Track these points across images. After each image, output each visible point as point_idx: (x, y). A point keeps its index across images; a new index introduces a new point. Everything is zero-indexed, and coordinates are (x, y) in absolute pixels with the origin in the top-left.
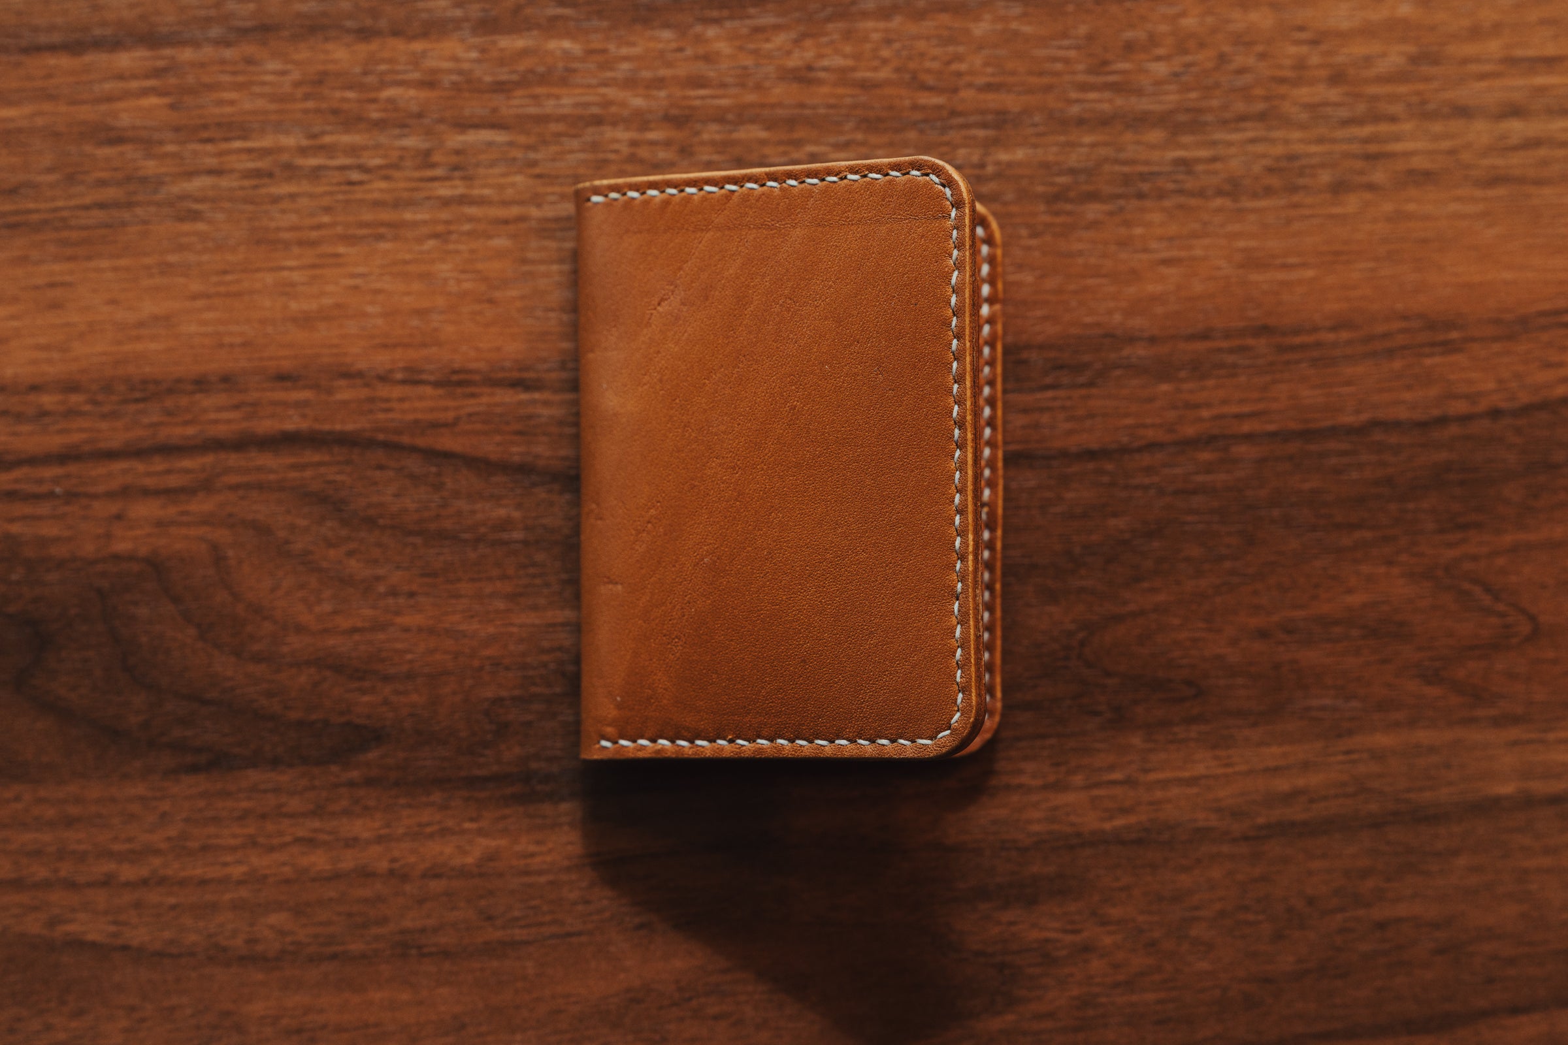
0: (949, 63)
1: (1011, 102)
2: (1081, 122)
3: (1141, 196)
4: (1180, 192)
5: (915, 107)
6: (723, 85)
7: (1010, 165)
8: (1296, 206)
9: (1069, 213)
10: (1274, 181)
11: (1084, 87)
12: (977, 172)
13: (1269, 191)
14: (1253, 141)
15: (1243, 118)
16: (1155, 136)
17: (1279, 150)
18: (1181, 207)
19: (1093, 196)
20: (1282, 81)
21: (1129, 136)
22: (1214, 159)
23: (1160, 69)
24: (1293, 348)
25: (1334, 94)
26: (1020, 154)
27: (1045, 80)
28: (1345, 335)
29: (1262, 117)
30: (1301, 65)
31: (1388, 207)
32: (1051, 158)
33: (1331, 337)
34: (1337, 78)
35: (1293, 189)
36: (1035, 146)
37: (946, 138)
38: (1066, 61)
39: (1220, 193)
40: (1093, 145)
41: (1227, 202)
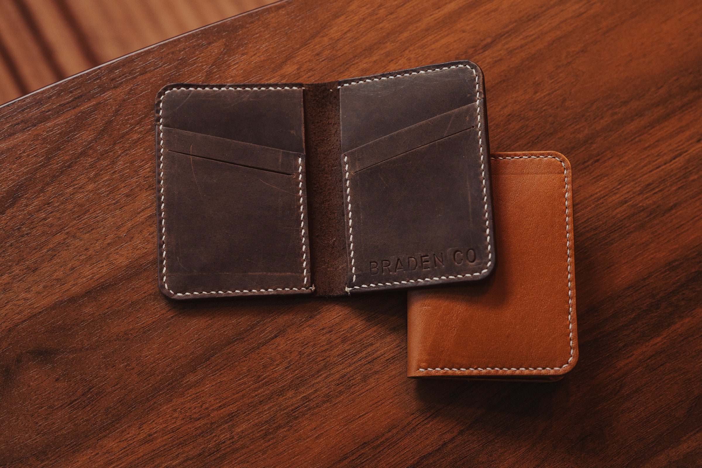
0: (201, 406)
1: (232, 408)
2: (261, 402)
3: (296, 418)
4: (309, 409)
5: (197, 429)
6: (120, 459)
7: (242, 432)
8: (353, 393)
9: (273, 438)
10: (342, 388)
11: (256, 389)
12: (231, 441)
13: (341, 393)
14: (326, 377)
15: (318, 372)
16: (290, 394)
17: (337, 376)
18: (312, 415)
19: (279, 427)
20: (325, 351)
21: (281, 399)
22: (316, 391)
23: (280, 368)
24: (379, 446)
25: (346, 346)
26: (244, 426)
27: (240, 394)
28: (395, 431)
29: (325, 367)
30: (329, 342)
31: (386, 377)
32: (256, 421)
33: (390, 434)
34: (344, 340)
35: (350, 387)
36: (249, 420)
37: (214, 434)
38: (245, 383)
39: (324, 402)
40: (270, 408)
41: (328, 404)
